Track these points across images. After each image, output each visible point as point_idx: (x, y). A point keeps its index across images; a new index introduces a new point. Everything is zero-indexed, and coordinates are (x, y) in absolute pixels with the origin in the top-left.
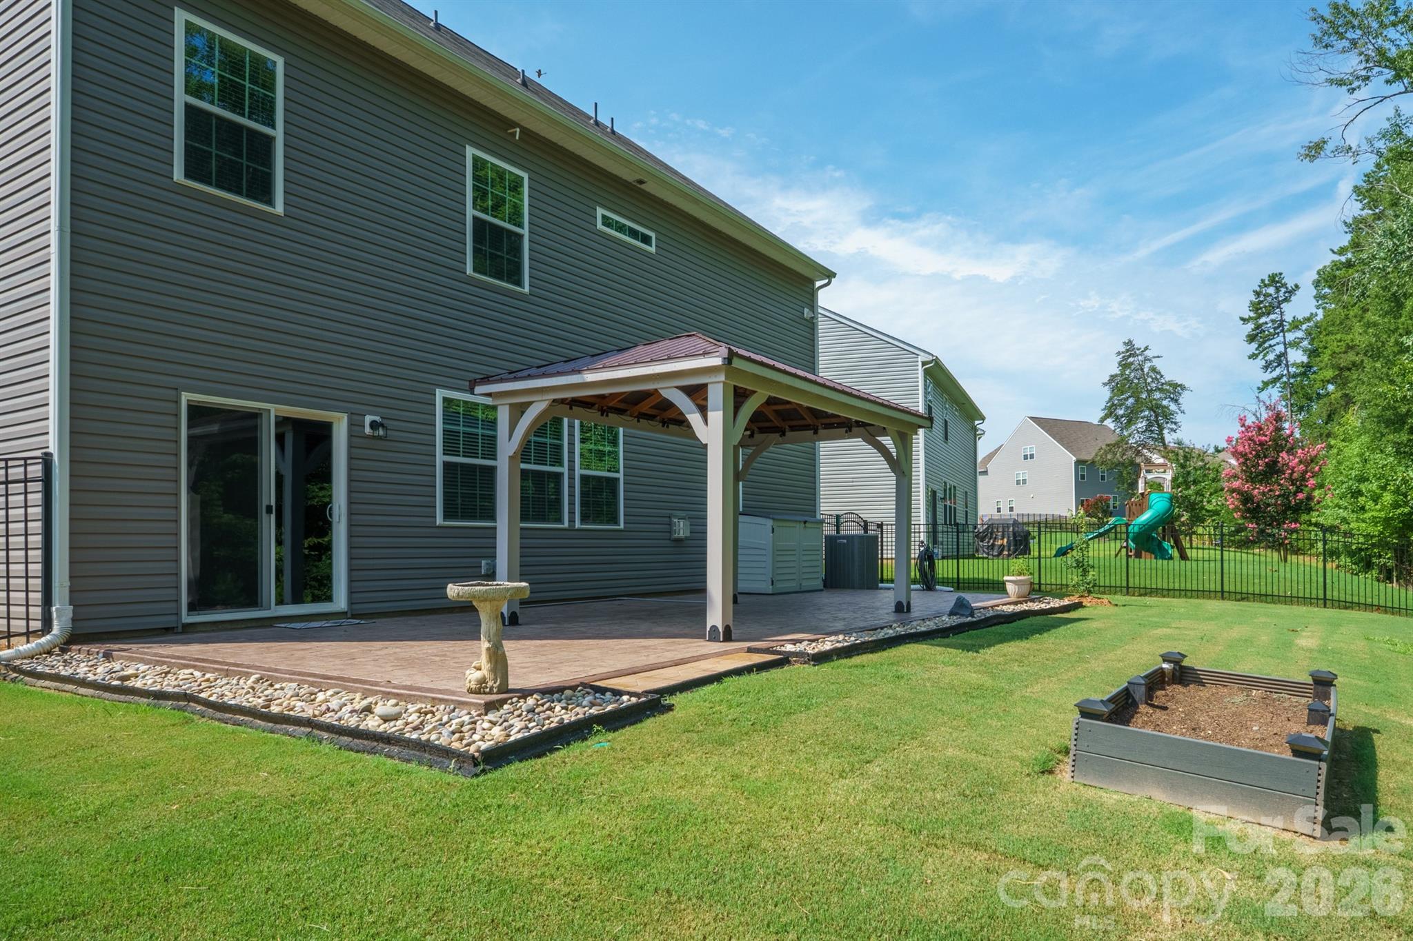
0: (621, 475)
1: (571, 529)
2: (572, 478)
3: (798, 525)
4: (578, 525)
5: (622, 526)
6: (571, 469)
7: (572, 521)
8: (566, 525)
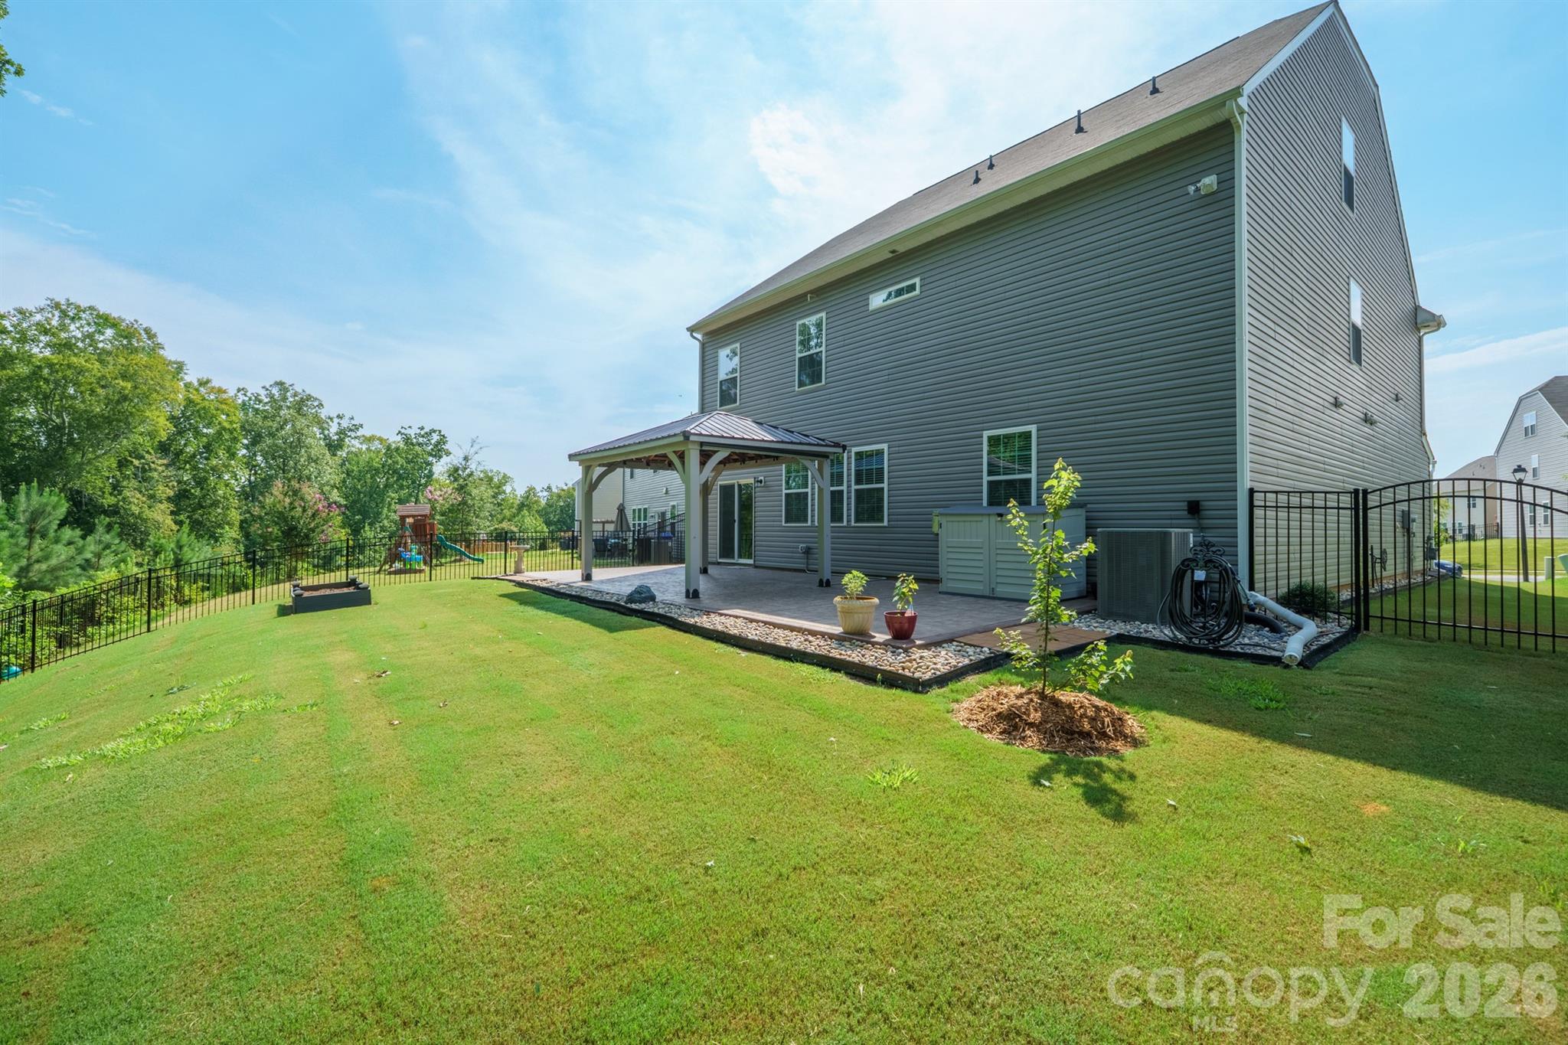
0: (885, 485)
1: (849, 526)
2: (849, 492)
3: (985, 520)
4: (853, 524)
5: (885, 523)
6: (849, 486)
7: (849, 521)
8: (845, 523)
